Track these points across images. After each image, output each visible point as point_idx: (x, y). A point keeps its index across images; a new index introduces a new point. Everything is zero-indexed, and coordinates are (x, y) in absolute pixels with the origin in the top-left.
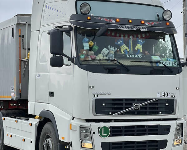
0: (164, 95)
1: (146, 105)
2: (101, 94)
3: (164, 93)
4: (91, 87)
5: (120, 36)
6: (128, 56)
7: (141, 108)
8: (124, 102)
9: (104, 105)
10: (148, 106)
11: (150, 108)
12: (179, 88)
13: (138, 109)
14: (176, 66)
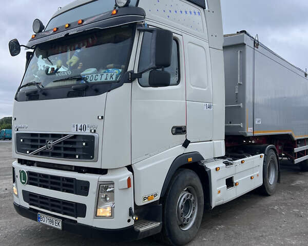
0: (81, 129)
1: (60, 143)
3: (81, 126)
4: (14, 119)
6: (57, 75)
7: (54, 147)
8: (39, 138)
9: (22, 140)
10: (62, 145)
11: (65, 149)
12: (102, 117)
13: (51, 149)
14: (111, 80)
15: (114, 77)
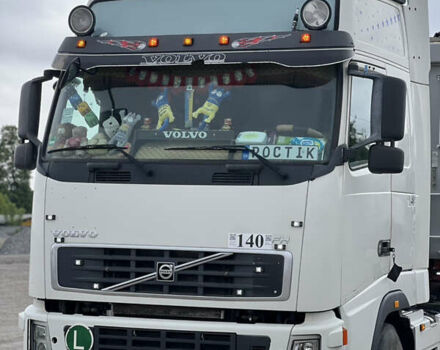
0: (251, 244)
1: (196, 268)
2: (73, 236)
3: (252, 237)
4: (50, 217)
5: (171, 84)
6: (167, 136)
7: (181, 276)
8: (133, 257)
9: (78, 262)
10: (201, 272)
11: (207, 278)
12: (301, 224)
13: (171, 278)
14: (310, 158)
15: (315, 154)
